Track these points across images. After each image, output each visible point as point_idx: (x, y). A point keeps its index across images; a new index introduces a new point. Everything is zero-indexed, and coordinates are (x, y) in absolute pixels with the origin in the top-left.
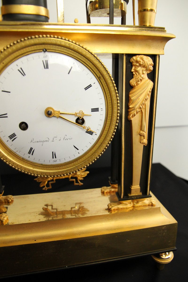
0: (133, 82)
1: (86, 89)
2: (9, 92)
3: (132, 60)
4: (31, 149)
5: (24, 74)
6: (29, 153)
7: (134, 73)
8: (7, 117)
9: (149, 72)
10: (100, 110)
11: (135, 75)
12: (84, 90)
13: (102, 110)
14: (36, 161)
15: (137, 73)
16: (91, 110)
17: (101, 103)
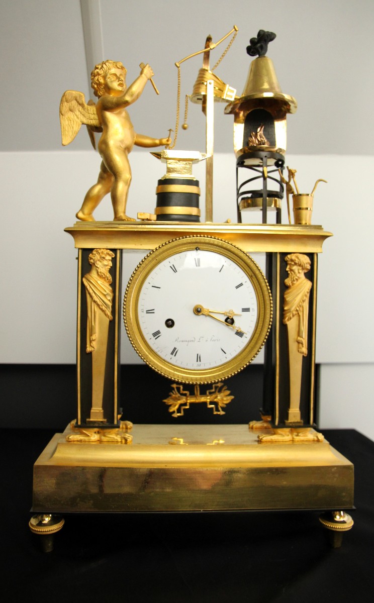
0: (288, 281)
1: (237, 287)
2: (160, 288)
3: (286, 258)
4: (175, 349)
5: (175, 271)
6: (172, 353)
7: (289, 272)
8: (153, 313)
9: (306, 271)
10: (251, 310)
11: (290, 274)
14: (178, 364)
15: (292, 272)
16: (241, 309)
17: (252, 303)
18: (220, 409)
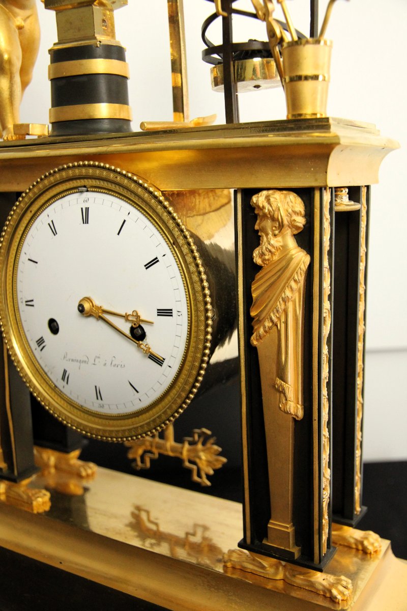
1: (148, 266)
2: (37, 263)
4: (65, 372)
5: (55, 233)
6: (63, 379)
7: (260, 234)
8: (33, 306)
10: (174, 313)
12: (145, 268)
13: (179, 314)
14: (73, 397)
16: (156, 311)
17: (178, 301)
18: (203, 475)
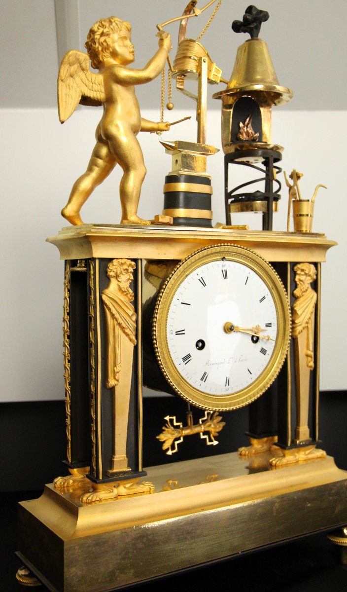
0: (297, 292)
1: (261, 301)
2: (190, 305)
3: (295, 268)
4: (205, 373)
5: (204, 285)
6: (202, 379)
7: (298, 283)
8: (184, 334)
9: (312, 281)
10: (272, 325)
11: (300, 285)
14: (207, 390)
15: (301, 282)
16: (265, 325)
18: (213, 438)
